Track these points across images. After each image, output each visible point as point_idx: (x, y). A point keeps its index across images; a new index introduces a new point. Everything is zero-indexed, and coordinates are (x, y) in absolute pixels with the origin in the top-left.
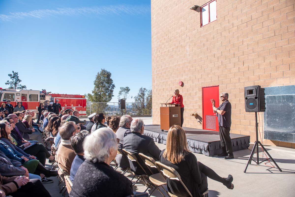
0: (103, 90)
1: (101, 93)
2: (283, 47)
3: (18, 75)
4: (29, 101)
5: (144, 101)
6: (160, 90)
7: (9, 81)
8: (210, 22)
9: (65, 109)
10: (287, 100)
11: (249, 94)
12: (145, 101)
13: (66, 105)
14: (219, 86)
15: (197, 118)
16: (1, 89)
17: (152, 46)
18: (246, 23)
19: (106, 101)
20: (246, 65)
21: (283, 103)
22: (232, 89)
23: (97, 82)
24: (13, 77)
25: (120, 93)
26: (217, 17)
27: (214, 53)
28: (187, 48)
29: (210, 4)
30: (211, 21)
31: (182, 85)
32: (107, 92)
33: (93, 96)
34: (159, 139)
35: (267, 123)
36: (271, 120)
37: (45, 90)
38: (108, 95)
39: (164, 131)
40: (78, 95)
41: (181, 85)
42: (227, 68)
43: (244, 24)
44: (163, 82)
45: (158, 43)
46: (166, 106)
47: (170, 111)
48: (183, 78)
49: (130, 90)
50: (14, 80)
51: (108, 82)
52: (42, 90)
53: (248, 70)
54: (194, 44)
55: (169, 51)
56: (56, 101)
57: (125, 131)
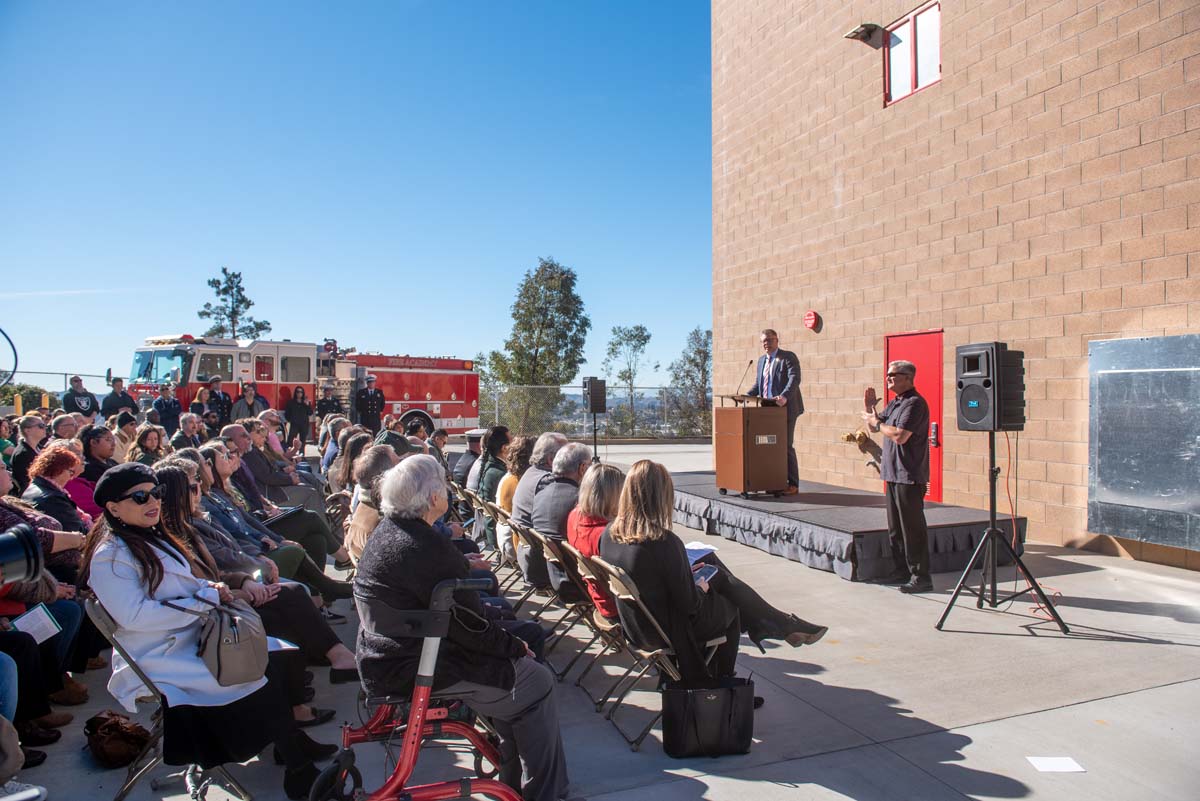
0: (546, 338)
1: (537, 351)
2: (1169, 187)
3: (242, 281)
4: (280, 382)
5: (706, 381)
7: (210, 305)
8: (916, 86)
9: (403, 411)
10: (1168, 391)
11: (969, 371)
13: (406, 396)
14: (942, 331)
15: (864, 452)
16: (190, 340)
17: (715, 177)
18: (1040, 96)
19: (555, 381)
20: (1038, 255)
21: (1156, 401)
23: (523, 308)
24: (225, 291)
25: (613, 351)
26: (941, 72)
27: (927, 207)
28: (837, 188)
29: (918, 17)
30: (921, 85)
31: (817, 324)
32: (559, 347)
33: (510, 362)
34: (708, 519)
35: (1101, 474)
36: (1114, 461)
37: (335, 342)
38: (565, 358)
41: (810, 325)
42: (972, 266)
43: (1034, 98)
44: (753, 315)
45: (733, 163)
46: (734, 406)
47: (748, 422)
48: (820, 300)
49: (650, 341)
50: (230, 299)
51: (565, 308)
52: (325, 343)
53: (1044, 273)
54: (858, 169)
55: (772, 198)
56: (370, 382)
57: (539, 475)
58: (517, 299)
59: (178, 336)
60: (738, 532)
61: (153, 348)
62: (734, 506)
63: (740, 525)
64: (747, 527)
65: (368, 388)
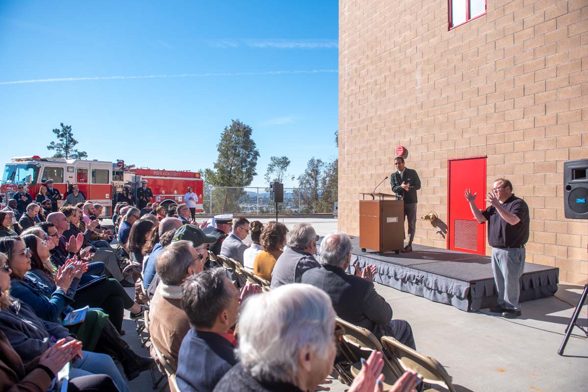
0: (236, 162)
1: (231, 169)
3: (72, 130)
4: (91, 183)
5: (316, 185)
6: (355, 163)
7: (54, 143)
8: (469, 18)
9: (162, 200)
11: (576, 178)
12: (320, 185)
13: (163, 192)
14: (486, 157)
15: (435, 226)
16: (38, 159)
18: (553, 21)
19: (240, 184)
20: (551, 113)
22: (515, 164)
23: (224, 146)
24: (62, 136)
25: (271, 169)
26: (486, 9)
27: (477, 86)
28: (418, 76)
30: (472, 17)
32: (242, 167)
33: (217, 174)
37: (123, 161)
38: (246, 172)
39: (367, 250)
40: (187, 171)
42: (506, 120)
43: (550, 21)
44: (363, 148)
45: (352, 65)
46: (372, 199)
47: (382, 209)
48: (406, 140)
49: (290, 164)
50: (64, 140)
51: (245, 147)
52: (117, 162)
53: (556, 124)
54: (432, 66)
55: (376, 83)
56: (143, 184)
57: (298, 258)
58: (220, 142)
59: (31, 157)
60: (377, 276)
61: (16, 163)
62: (376, 261)
63: (380, 272)
64: (385, 273)
65: (142, 187)
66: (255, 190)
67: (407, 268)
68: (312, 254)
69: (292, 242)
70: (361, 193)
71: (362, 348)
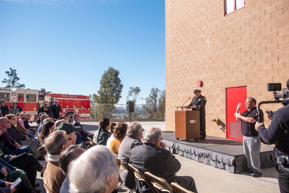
0: (110, 90)
1: (107, 94)
3: (16, 72)
4: (26, 102)
5: (156, 103)
6: (175, 90)
7: (6, 79)
8: (236, 9)
9: (66, 111)
12: (158, 103)
13: (67, 107)
14: (246, 86)
15: (219, 125)
18: (282, 10)
19: (113, 103)
20: (281, 61)
22: (262, 90)
23: (103, 81)
24: (11, 75)
25: (130, 94)
26: (244, 4)
27: (240, 47)
28: (208, 42)
30: (237, 9)
31: (202, 85)
32: (114, 93)
33: (99, 97)
34: (173, 149)
37: (45, 90)
38: (116, 96)
39: (180, 139)
40: (81, 95)
41: (199, 85)
42: (257, 65)
43: (279, 10)
44: (179, 82)
45: (172, 35)
46: (182, 110)
47: (187, 115)
48: (202, 77)
49: (140, 91)
50: (12, 77)
51: (115, 82)
52: (41, 90)
53: (284, 67)
54: (215, 36)
55: (185, 45)
56: (56, 103)
57: (132, 141)
58: (102, 78)
60: (185, 154)
62: (184, 145)
63: (186, 151)
64: (189, 152)
65: (55, 105)
66: (121, 106)
67: (201, 149)
68: (140, 139)
69: (129, 133)
70: (176, 107)
71: (162, 190)
